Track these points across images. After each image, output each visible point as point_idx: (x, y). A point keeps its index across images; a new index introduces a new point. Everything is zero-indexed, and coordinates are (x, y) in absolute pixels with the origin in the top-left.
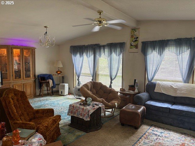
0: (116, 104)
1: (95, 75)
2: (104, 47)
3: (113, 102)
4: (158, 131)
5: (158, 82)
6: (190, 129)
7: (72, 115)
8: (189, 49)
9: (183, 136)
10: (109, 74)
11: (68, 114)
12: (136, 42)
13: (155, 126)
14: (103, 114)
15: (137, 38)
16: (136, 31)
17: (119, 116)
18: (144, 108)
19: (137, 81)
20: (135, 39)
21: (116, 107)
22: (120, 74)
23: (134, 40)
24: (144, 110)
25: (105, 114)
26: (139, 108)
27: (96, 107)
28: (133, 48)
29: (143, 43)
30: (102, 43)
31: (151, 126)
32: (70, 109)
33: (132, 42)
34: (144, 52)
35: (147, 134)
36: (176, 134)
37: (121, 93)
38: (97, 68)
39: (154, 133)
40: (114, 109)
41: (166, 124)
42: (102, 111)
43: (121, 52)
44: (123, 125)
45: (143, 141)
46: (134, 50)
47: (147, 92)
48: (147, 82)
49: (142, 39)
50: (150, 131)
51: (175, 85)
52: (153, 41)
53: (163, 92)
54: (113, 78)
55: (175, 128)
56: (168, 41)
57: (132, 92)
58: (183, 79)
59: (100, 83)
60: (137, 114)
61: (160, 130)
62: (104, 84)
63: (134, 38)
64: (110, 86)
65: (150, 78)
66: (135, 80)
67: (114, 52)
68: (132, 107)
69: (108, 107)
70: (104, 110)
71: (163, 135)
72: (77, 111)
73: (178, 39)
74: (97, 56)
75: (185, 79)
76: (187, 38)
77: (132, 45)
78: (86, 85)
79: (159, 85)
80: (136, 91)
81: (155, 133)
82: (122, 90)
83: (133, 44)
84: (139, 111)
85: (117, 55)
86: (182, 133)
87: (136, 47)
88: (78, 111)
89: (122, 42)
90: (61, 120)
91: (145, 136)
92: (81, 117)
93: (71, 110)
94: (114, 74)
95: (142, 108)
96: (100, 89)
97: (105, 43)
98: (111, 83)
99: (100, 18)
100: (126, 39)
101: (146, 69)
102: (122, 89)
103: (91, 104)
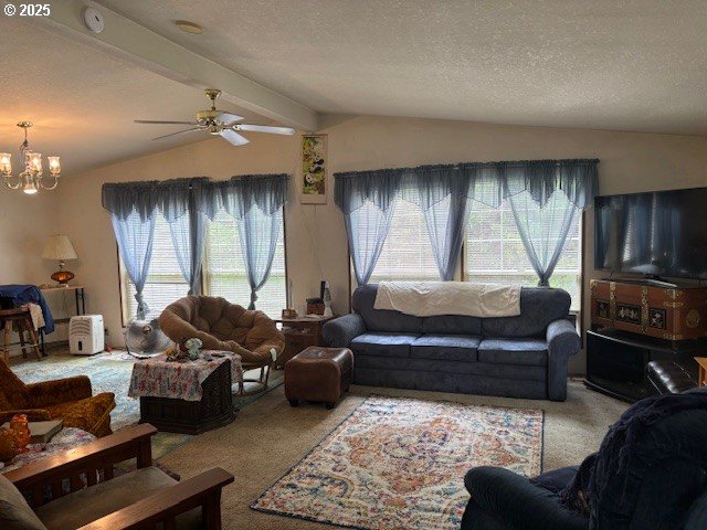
0: (273, 351)
1: (197, 277)
2: (223, 187)
3: (265, 347)
4: (384, 405)
5: (382, 283)
6: (458, 391)
7: (145, 393)
8: (449, 195)
9: (440, 405)
10: (243, 270)
11: (131, 393)
12: (320, 175)
13: (378, 396)
14: (235, 386)
15: (321, 162)
16: (315, 143)
17: (283, 387)
18: (348, 353)
19: (327, 286)
20: (317, 166)
21: (275, 359)
22: (279, 268)
23: (313, 169)
24: (348, 357)
25: (241, 386)
26: (336, 354)
27: (217, 361)
28: (312, 191)
29: (338, 176)
30: (216, 177)
31: (368, 396)
32: (136, 377)
33: (308, 175)
34: (343, 203)
35: (357, 414)
36: (424, 404)
37: (284, 323)
38: (203, 256)
39: (374, 409)
40: (266, 368)
41: (405, 387)
42: (234, 374)
43: (278, 205)
44: (294, 403)
45: (347, 428)
46: (314, 196)
47: (358, 312)
48: (354, 287)
49: (333, 166)
50: (364, 407)
51: (423, 287)
52: (364, 173)
53: (395, 308)
54: (258, 282)
55: (425, 394)
56: (401, 172)
57: (315, 317)
58: (441, 271)
59: (221, 300)
60: (330, 367)
61: (388, 402)
62: (232, 300)
63: (311, 162)
64: (252, 307)
65: (362, 275)
66: (323, 283)
67: (257, 201)
68: (317, 353)
69: (250, 363)
70: (239, 371)
71: (395, 410)
72: (160, 379)
73: (422, 167)
74: (204, 216)
75: (445, 270)
76: (443, 166)
77: (309, 181)
78: (176, 308)
79: (385, 289)
80: (328, 313)
81: (378, 409)
82: (289, 314)
83: (311, 179)
84: (336, 360)
85: (265, 211)
86: (438, 402)
87: (320, 188)
88: (164, 378)
89: (279, 172)
90: (114, 406)
91: (352, 418)
92: (174, 396)
93: (139, 380)
94: (260, 271)
95: (344, 352)
96: (222, 316)
97: (226, 177)
98: (254, 297)
99: (214, 109)
100: (290, 164)
101: (350, 252)
102: (288, 310)
103: (201, 355)
